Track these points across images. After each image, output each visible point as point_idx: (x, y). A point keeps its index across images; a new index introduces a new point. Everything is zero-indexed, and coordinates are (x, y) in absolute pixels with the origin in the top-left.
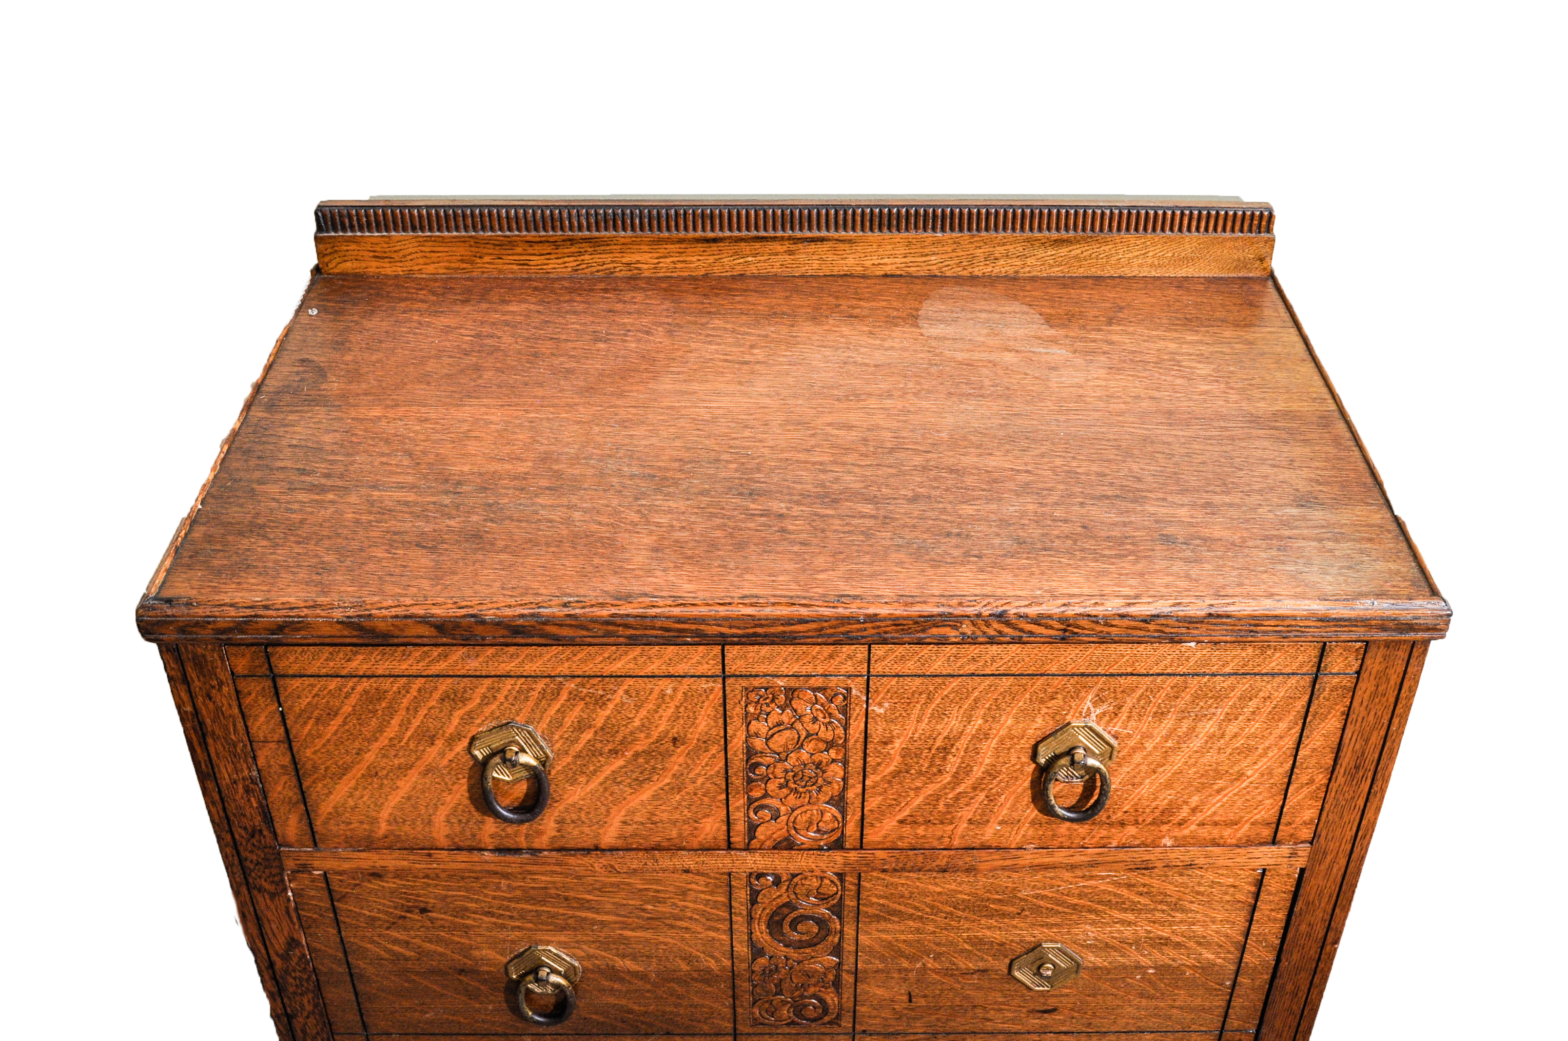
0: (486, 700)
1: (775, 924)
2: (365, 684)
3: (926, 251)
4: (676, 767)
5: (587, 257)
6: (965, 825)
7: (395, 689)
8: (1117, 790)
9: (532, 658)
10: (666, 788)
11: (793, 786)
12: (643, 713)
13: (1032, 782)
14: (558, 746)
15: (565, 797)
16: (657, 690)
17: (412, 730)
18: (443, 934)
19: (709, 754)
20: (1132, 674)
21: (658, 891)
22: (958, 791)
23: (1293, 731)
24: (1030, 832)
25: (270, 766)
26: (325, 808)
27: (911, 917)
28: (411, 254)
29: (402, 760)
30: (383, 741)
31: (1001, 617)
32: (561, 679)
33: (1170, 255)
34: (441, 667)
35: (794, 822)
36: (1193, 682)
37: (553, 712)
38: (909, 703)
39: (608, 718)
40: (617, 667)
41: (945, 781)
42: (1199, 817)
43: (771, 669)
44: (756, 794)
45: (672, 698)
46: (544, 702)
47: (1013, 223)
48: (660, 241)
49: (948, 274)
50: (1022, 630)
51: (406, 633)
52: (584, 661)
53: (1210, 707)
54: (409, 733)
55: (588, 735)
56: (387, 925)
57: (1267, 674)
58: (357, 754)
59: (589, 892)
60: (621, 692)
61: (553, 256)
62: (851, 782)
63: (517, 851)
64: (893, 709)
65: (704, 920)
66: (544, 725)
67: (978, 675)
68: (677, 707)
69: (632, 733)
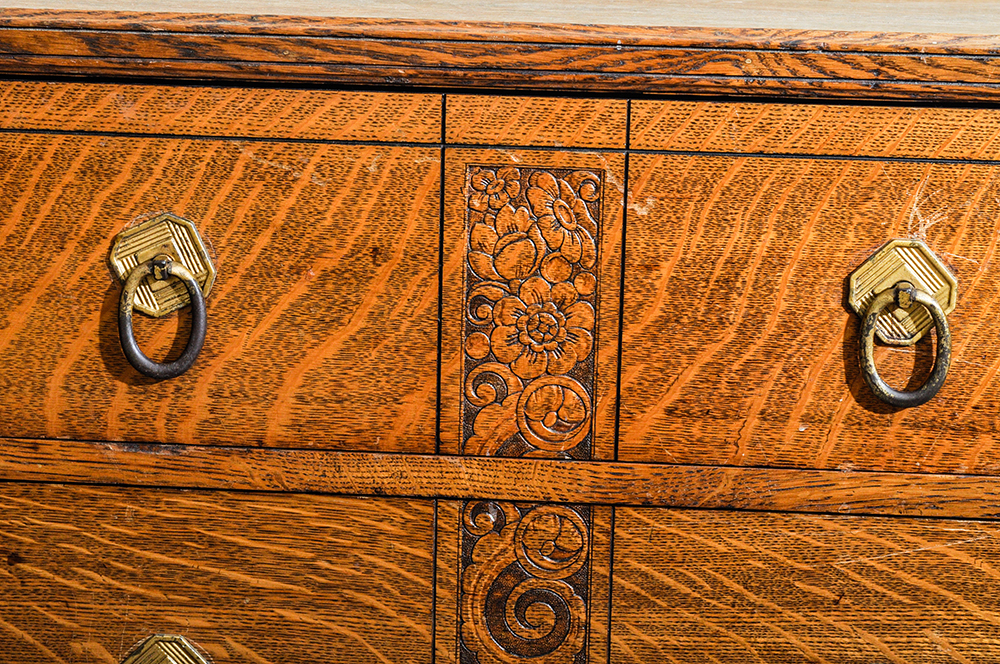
0: (139, 174)
1: (494, 607)
4: (375, 301)
6: (756, 422)
7: (25, 151)
8: (961, 367)
9: (203, 106)
10: (359, 337)
11: (526, 339)
12: (338, 202)
13: (845, 345)
14: (223, 256)
15: (225, 349)
16: (358, 164)
17: (38, 223)
18: (34, 606)
19: (418, 279)
20: (971, 161)
21: (337, 533)
22: (746, 357)
24: (846, 441)
27: (684, 601)
29: (19, 276)
31: (792, 48)
32: (237, 143)
34: (86, 118)
35: (526, 406)
38: (680, 200)
39: (292, 210)
40: (305, 127)
41: (728, 340)
43: (502, 136)
44: (478, 352)
45: (376, 180)
46: (212, 180)
50: (822, 70)
51: (51, 51)
52: (268, 114)
54: (34, 228)
55: (263, 240)
59: (243, 532)
60: (311, 168)
62: (603, 334)
63: (154, 444)
64: (659, 209)
65: (396, 592)
66: (208, 220)
67: (768, 155)
68: (382, 196)
69: (321, 238)
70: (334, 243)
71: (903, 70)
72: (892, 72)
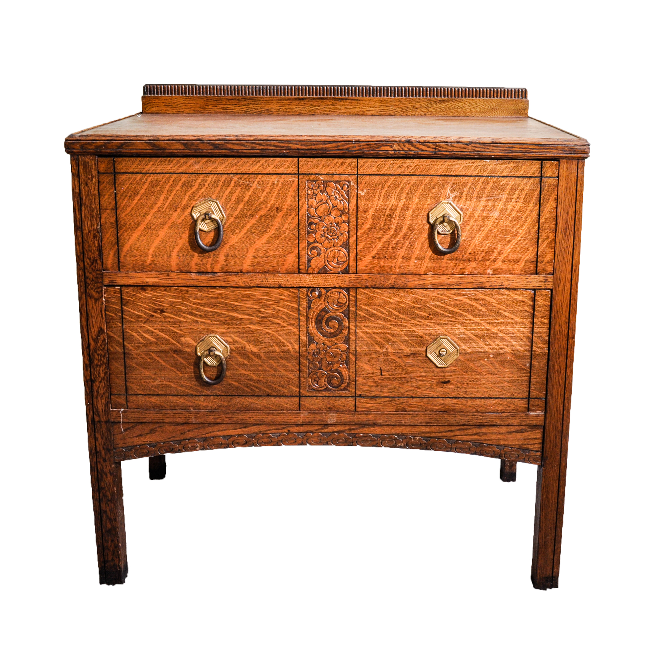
0: (201, 186)
1: (319, 322)
2: (152, 177)
4: (277, 224)
6: (401, 260)
7: (164, 180)
8: (465, 240)
9: (221, 164)
10: (273, 236)
11: (327, 235)
12: (265, 193)
13: (428, 235)
14: (228, 212)
15: (230, 241)
16: (271, 181)
17: (168, 202)
18: (169, 326)
19: (291, 217)
20: (465, 176)
21: (267, 300)
22: (397, 239)
23: (536, 208)
24: (429, 265)
25: (106, 223)
26: (126, 248)
27: (380, 318)
29: (162, 220)
30: (155, 209)
31: (409, 142)
32: (232, 175)
34: (183, 169)
35: (327, 257)
36: (491, 180)
37: (228, 193)
38: (374, 190)
39: (250, 196)
40: (254, 169)
41: (391, 234)
42: (502, 257)
43: (317, 171)
44: (311, 240)
45: (277, 185)
46: (224, 187)
50: (418, 148)
51: (172, 148)
52: (242, 165)
53: (499, 194)
54: (167, 204)
55: (241, 206)
56: (144, 321)
57: (521, 177)
58: (144, 216)
59: (236, 300)
60: (256, 182)
62: (351, 233)
63: (207, 273)
64: (368, 193)
65: (286, 318)
66: (223, 200)
67: (402, 175)
68: (279, 191)
69: (260, 205)
70: (264, 206)
71: (443, 148)
72: (440, 149)
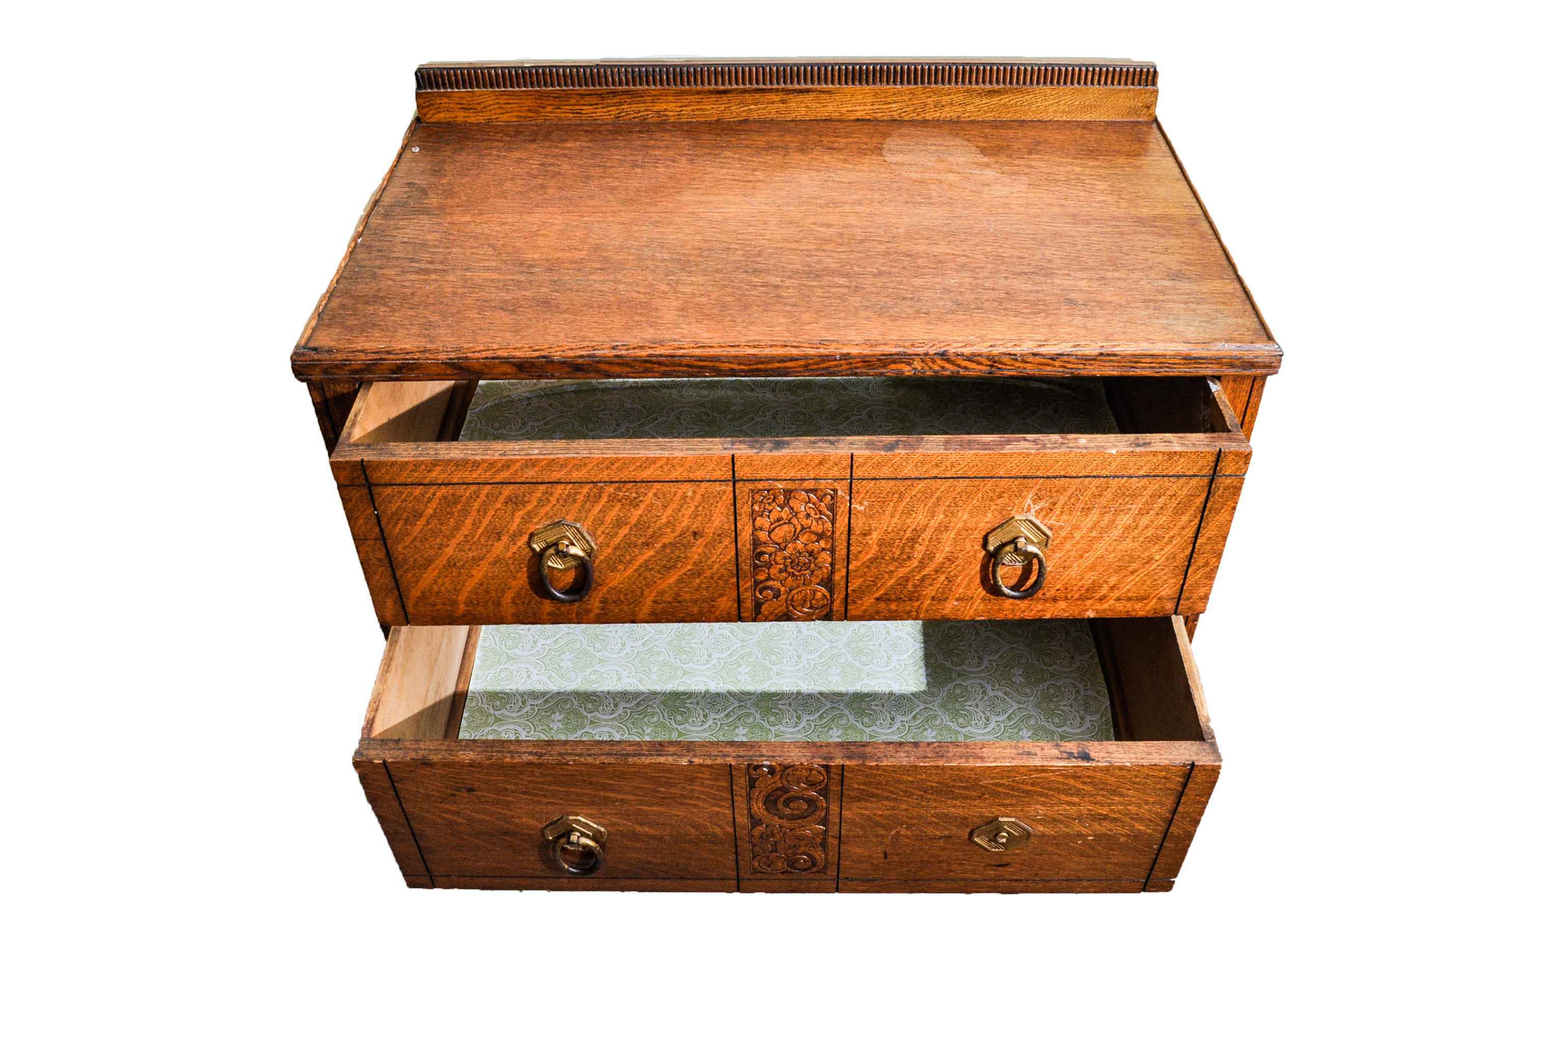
0: (541, 503)
2: (443, 490)
3: (889, 100)
4: (696, 556)
5: (626, 106)
6: (929, 602)
7: (468, 494)
8: (1051, 572)
10: (689, 573)
11: (791, 570)
12: (669, 511)
13: (983, 566)
14: (600, 539)
15: (608, 581)
16: (680, 492)
17: (483, 528)
19: (722, 545)
20: (1065, 477)
22: (925, 573)
23: (1193, 523)
24: (981, 607)
25: (370, 559)
26: (415, 593)
28: (489, 105)
29: (475, 553)
30: (460, 537)
32: (602, 484)
33: (1077, 103)
35: (792, 600)
36: (1114, 483)
37: (595, 513)
38: (884, 502)
39: (641, 516)
41: (913, 566)
42: (1116, 594)
43: (772, 474)
44: (761, 577)
45: (692, 499)
46: (588, 503)
47: (956, 77)
48: (682, 93)
49: (906, 118)
53: (1127, 503)
54: (480, 531)
55: (624, 531)
57: (1173, 476)
58: (439, 548)
60: (650, 495)
61: (598, 106)
62: (837, 566)
64: (871, 507)
66: (589, 522)
67: (940, 478)
68: (696, 507)
69: (660, 528)
70: (669, 530)
71: (1006, 365)
72: (1000, 366)
